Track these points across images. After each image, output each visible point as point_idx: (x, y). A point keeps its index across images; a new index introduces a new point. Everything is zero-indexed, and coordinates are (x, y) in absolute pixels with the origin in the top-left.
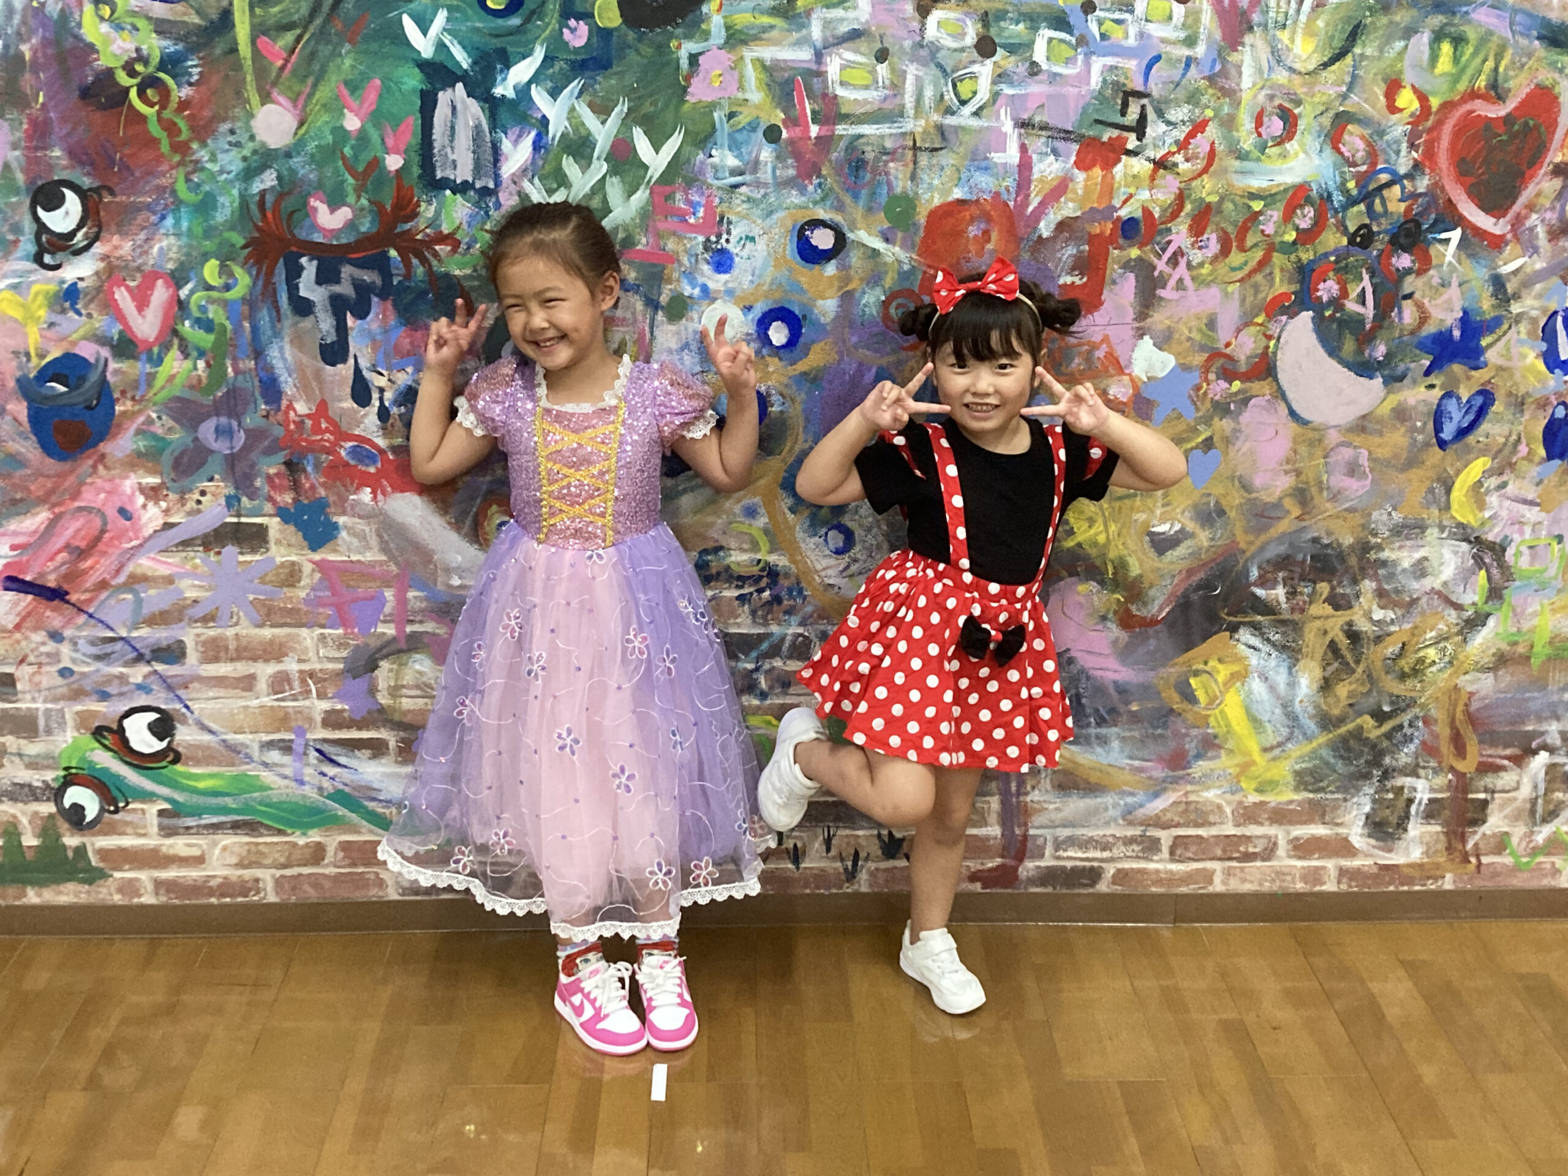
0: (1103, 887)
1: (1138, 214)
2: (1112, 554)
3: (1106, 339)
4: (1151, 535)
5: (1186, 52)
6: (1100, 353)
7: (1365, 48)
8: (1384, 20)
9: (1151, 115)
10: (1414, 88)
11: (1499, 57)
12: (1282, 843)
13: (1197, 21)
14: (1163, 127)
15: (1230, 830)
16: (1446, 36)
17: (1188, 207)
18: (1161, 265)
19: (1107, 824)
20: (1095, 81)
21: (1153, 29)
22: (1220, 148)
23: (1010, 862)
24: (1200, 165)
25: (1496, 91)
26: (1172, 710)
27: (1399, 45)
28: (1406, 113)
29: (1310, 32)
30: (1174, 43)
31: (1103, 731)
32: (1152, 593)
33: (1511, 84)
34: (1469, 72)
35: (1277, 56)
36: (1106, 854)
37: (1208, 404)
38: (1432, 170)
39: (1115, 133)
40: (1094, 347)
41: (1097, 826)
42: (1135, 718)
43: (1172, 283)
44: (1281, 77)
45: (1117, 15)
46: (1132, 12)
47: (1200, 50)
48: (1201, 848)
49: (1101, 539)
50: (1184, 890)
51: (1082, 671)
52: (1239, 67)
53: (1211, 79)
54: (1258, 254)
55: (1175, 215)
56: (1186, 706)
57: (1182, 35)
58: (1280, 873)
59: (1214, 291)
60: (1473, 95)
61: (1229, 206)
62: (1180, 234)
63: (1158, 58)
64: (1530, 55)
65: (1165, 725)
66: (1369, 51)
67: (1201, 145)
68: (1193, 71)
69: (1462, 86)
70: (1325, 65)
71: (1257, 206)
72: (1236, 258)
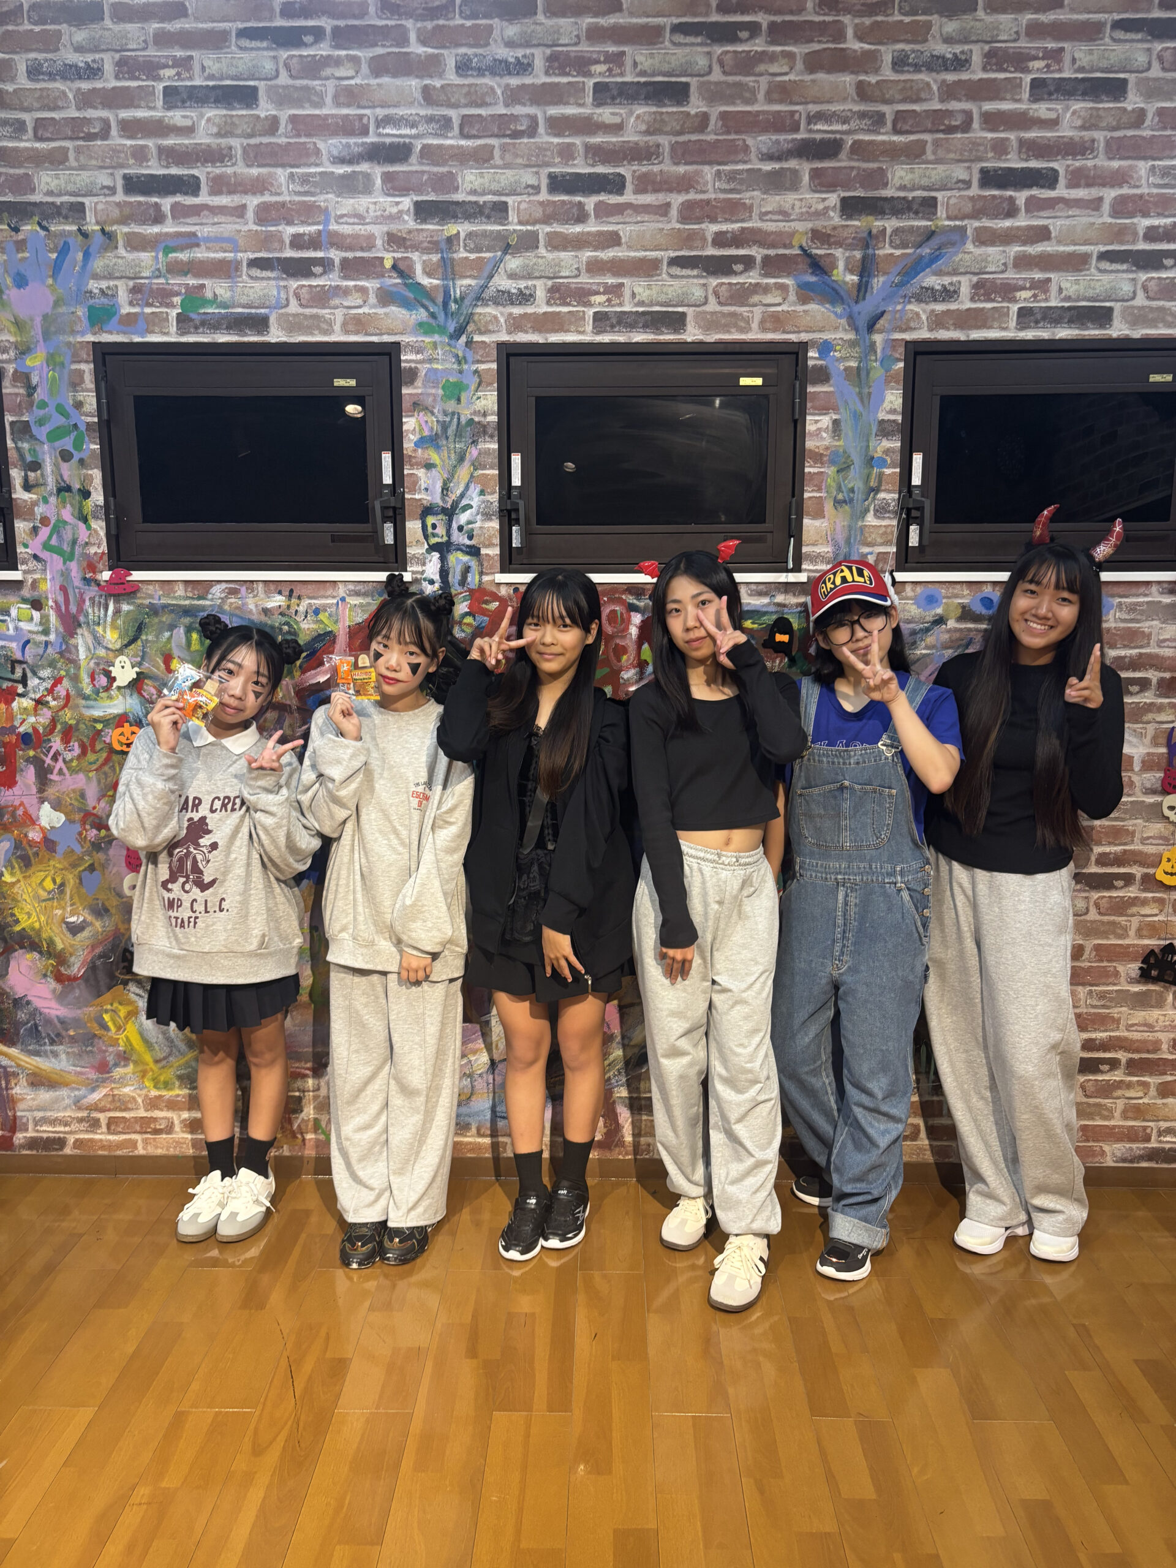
0: (68, 1151)
1: (30, 731)
2: (44, 935)
3: (22, 804)
4: (67, 923)
5: (43, 638)
6: (20, 812)
7: (148, 636)
8: (156, 620)
9: (29, 674)
10: (180, 658)
12: (176, 1122)
13: (48, 620)
14: (37, 681)
15: (142, 1113)
17: (59, 727)
18: (48, 761)
19: (65, 1109)
21: (24, 625)
22: (72, 693)
23: (8, 1134)
24: (62, 703)
26: (95, 1035)
27: (167, 634)
29: (114, 626)
30: (37, 633)
31: (55, 1048)
32: (72, 959)
35: (98, 641)
36: (67, 1129)
37: (88, 844)
39: (10, 684)
40: (16, 808)
41: (59, 1111)
42: (72, 1038)
43: (56, 771)
44: (102, 652)
45: (1, 617)
46: (9, 615)
47: (52, 637)
48: (127, 1126)
49: (37, 925)
50: (119, 1153)
51: (36, 1009)
52: (76, 647)
53: (61, 653)
54: (104, 755)
55: (52, 731)
56: (103, 1032)
57: (40, 629)
58: (178, 1143)
59: (81, 776)
61: (82, 726)
62: (56, 743)
63: (28, 642)
65: (92, 1045)
66: (150, 638)
67: (61, 690)
68: (50, 650)
70: (127, 646)
71: (99, 726)
72: (91, 757)
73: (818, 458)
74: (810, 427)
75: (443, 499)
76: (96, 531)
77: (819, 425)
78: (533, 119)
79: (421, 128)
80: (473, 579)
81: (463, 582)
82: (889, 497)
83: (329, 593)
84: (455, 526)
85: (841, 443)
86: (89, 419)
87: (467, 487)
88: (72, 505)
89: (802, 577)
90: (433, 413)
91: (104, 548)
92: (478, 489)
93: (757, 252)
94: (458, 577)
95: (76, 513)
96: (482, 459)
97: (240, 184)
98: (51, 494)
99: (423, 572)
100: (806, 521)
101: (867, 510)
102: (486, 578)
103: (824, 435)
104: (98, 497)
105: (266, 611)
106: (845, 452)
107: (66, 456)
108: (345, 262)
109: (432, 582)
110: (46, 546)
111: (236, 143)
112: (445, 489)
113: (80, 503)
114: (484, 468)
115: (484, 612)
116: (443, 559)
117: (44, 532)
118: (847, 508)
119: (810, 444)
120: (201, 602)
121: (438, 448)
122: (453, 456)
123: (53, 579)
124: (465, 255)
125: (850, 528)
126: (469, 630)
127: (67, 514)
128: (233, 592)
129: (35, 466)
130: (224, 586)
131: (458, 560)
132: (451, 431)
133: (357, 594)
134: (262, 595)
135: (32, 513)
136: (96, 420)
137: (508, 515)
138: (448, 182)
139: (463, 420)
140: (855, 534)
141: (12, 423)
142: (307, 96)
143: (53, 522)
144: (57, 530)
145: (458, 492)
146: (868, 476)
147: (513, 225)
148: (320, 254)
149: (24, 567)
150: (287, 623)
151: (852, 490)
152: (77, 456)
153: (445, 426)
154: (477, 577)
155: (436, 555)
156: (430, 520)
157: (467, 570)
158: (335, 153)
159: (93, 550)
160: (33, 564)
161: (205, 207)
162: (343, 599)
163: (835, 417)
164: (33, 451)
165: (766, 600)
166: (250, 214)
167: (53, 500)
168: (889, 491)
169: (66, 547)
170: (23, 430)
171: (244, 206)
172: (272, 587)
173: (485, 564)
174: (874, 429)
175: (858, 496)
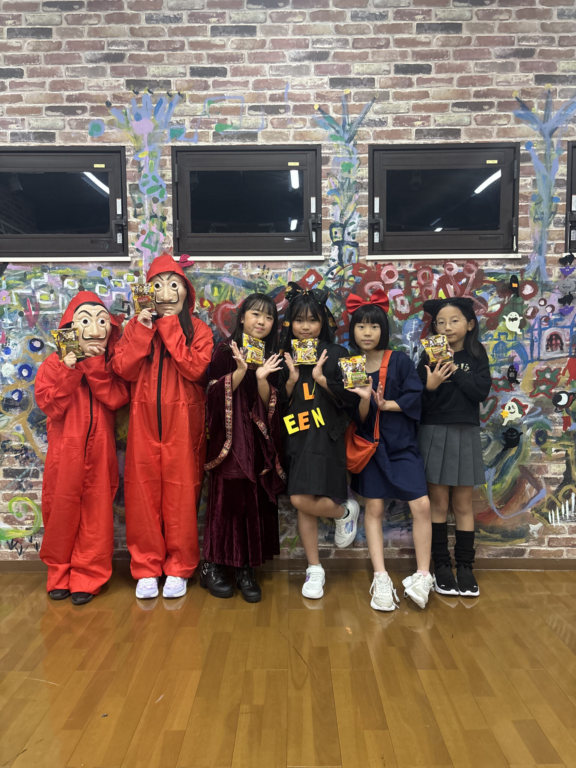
8: (196, 281)
9: (131, 308)
10: (208, 301)
11: (232, 292)
13: (142, 281)
16: (216, 285)
20: (114, 298)
21: (129, 284)
25: (232, 301)
27: (202, 288)
28: (207, 308)
33: (237, 299)
34: (224, 296)
38: (217, 324)
39: (121, 313)
45: (118, 280)
46: (123, 279)
60: (226, 302)
64: (241, 291)
69: (222, 299)
73: (526, 198)
74: (521, 183)
75: (341, 220)
76: (168, 236)
77: (526, 182)
78: (388, 40)
79: (334, 45)
80: (355, 259)
81: (349, 260)
82: (561, 216)
83: (283, 267)
84: (346, 232)
85: (537, 190)
86: (168, 183)
87: (353, 213)
88: (157, 224)
89: (519, 256)
90: (336, 178)
91: (172, 245)
92: (358, 215)
93: (495, 100)
94: (347, 258)
95: (159, 229)
96: (360, 200)
97: (246, 71)
98: (147, 219)
99: (330, 256)
100: (520, 229)
101: (550, 223)
102: (361, 258)
103: (529, 187)
104: (170, 220)
105: (252, 276)
106: (539, 195)
107: (155, 200)
108: (295, 107)
109: (334, 260)
110: (143, 244)
111: (245, 52)
112: (342, 215)
113: (161, 223)
114: (362, 204)
115: (360, 275)
116: (340, 249)
117: (143, 237)
118: (540, 222)
119: (521, 191)
120: (219, 272)
121: (339, 195)
122: (346, 198)
123: (146, 260)
124: (354, 103)
125: (542, 232)
126: (352, 284)
127: (154, 228)
128: (236, 267)
129: (140, 205)
130: (231, 264)
131: (347, 249)
132: (345, 187)
133: (297, 267)
134: (250, 268)
135: (137, 228)
136: (171, 183)
137: (373, 227)
138: (346, 69)
139: (351, 181)
140: (545, 235)
141: (130, 185)
142: (280, 30)
143: (147, 233)
144: (149, 237)
145: (348, 216)
146: (551, 206)
147: (377, 89)
148: (283, 103)
149: (132, 255)
150: (262, 282)
151: (543, 213)
152: (161, 200)
153: (342, 184)
154: (357, 257)
155: (337, 247)
156: (334, 230)
157: (352, 254)
158: (292, 56)
159: (166, 246)
160: (136, 253)
161: (229, 82)
162: (290, 270)
163: (534, 178)
164: (139, 198)
165: (501, 267)
166: (250, 85)
167: (148, 222)
168: (561, 214)
169: (153, 245)
170: (136, 188)
171: (248, 82)
172: (255, 264)
173: (361, 251)
174: (553, 183)
175: (546, 216)
